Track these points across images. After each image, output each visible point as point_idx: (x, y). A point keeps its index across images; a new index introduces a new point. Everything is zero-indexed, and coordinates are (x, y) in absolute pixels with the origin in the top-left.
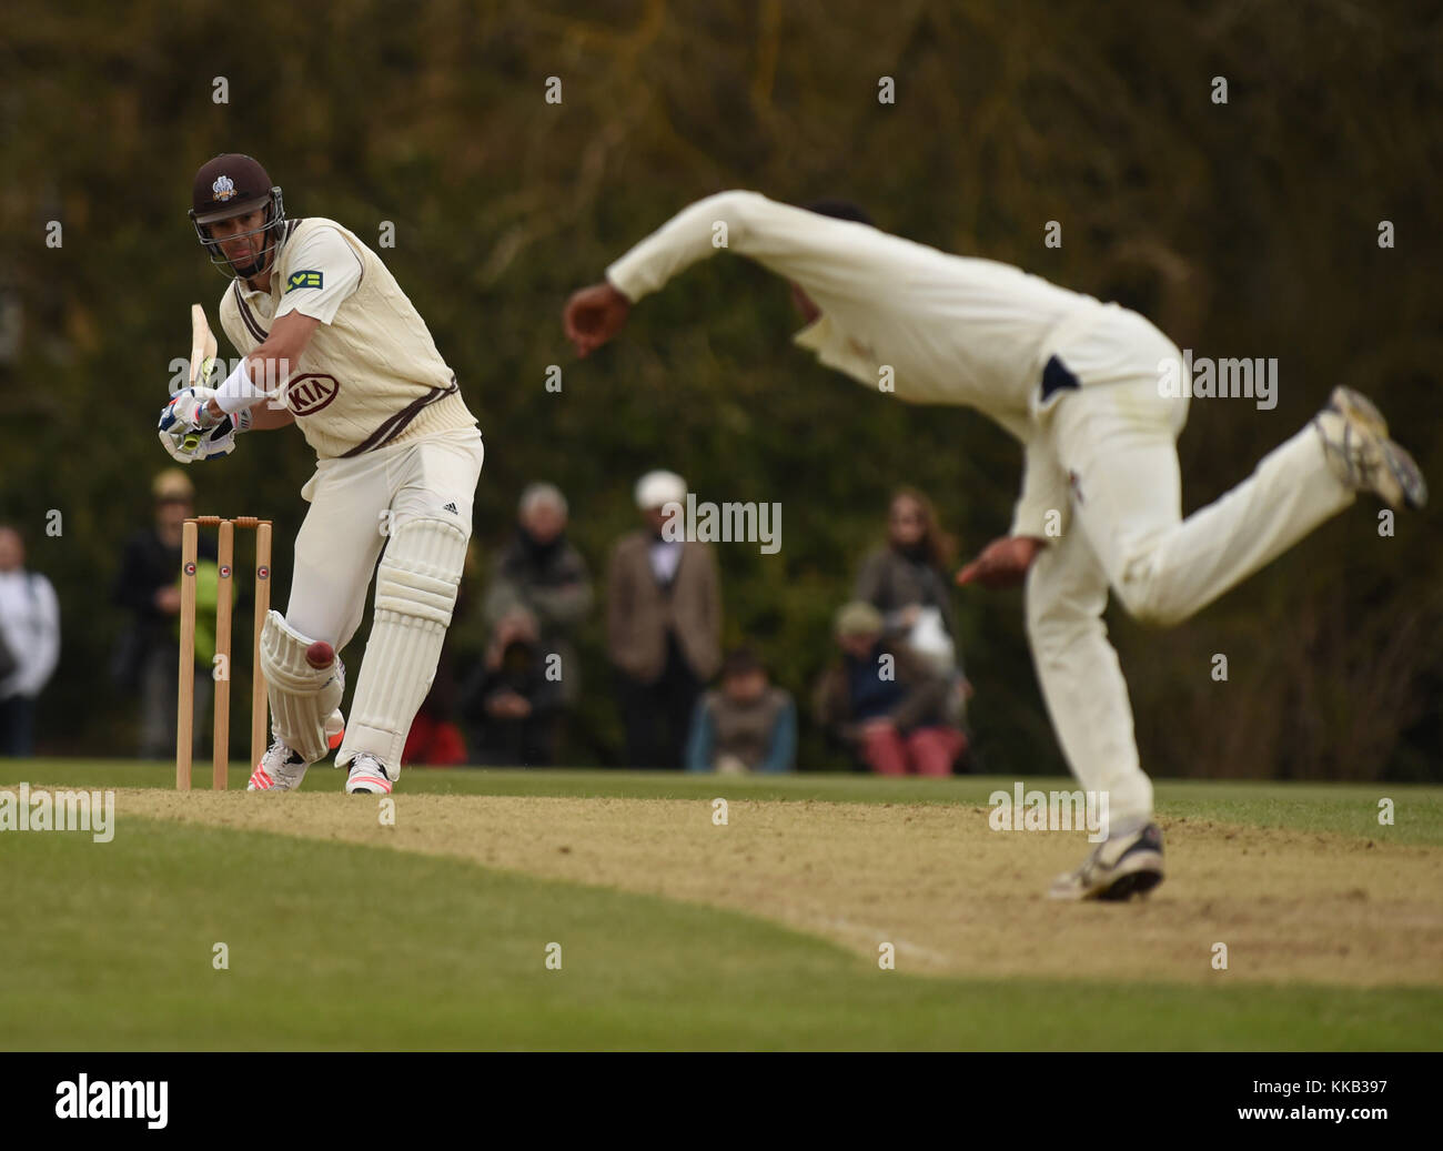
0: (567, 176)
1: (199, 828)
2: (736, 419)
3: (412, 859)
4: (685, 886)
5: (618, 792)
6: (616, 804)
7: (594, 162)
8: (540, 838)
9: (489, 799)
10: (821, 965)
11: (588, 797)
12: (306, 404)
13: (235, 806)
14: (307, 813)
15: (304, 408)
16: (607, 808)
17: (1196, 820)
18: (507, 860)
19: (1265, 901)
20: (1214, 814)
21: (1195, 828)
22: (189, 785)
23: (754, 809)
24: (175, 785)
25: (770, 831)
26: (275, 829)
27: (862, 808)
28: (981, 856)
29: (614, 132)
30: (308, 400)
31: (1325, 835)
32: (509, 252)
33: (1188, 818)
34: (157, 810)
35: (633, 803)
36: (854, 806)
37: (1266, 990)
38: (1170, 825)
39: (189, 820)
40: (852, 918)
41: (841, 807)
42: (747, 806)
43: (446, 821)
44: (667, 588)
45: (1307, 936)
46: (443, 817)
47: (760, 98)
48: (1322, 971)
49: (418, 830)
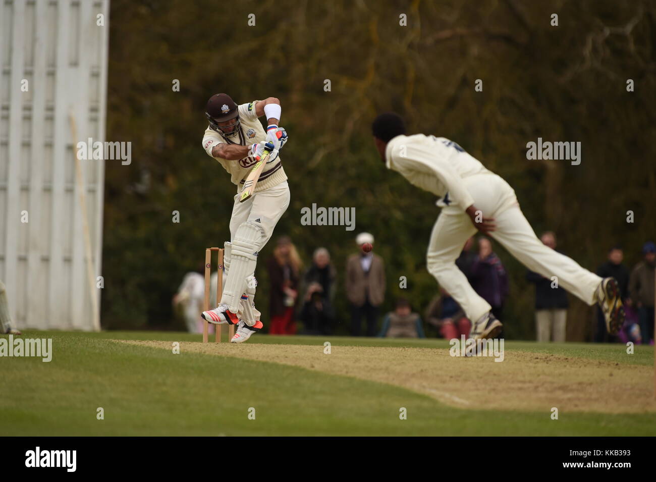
0: (340, 130)
1: (210, 356)
2: (398, 215)
3: (285, 367)
4: (379, 378)
5: (356, 344)
6: (355, 348)
7: (350, 126)
8: (329, 360)
9: (311, 346)
10: (426, 404)
11: (346, 346)
12: (248, 163)
13: (223, 348)
14: (248, 351)
15: (247, 165)
16: (352, 350)
17: (557, 355)
18: (318, 367)
19: (580, 384)
20: (563, 353)
21: (556, 358)
22: (207, 341)
23: (403, 351)
24: (202, 339)
25: (409, 358)
26: (238, 356)
27: (440, 350)
28: (482, 367)
29: (356, 116)
30: (250, 162)
31: (602, 361)
32: (319, 157)
33: (554, 355)
34: (196, 349)
35: (361, 348)
36: (438, 350)
37: (580, 414)
38: (547, 357)
39: (207, 353)
40: (437, 388)
41: (433, 350)
42: (401, 349)
43: (296, 354)
44: (367, 273)
45: (594, 396)
46: (296, 353)
47: (407, 104)
48: (599, 408)
49: (286, 357)
